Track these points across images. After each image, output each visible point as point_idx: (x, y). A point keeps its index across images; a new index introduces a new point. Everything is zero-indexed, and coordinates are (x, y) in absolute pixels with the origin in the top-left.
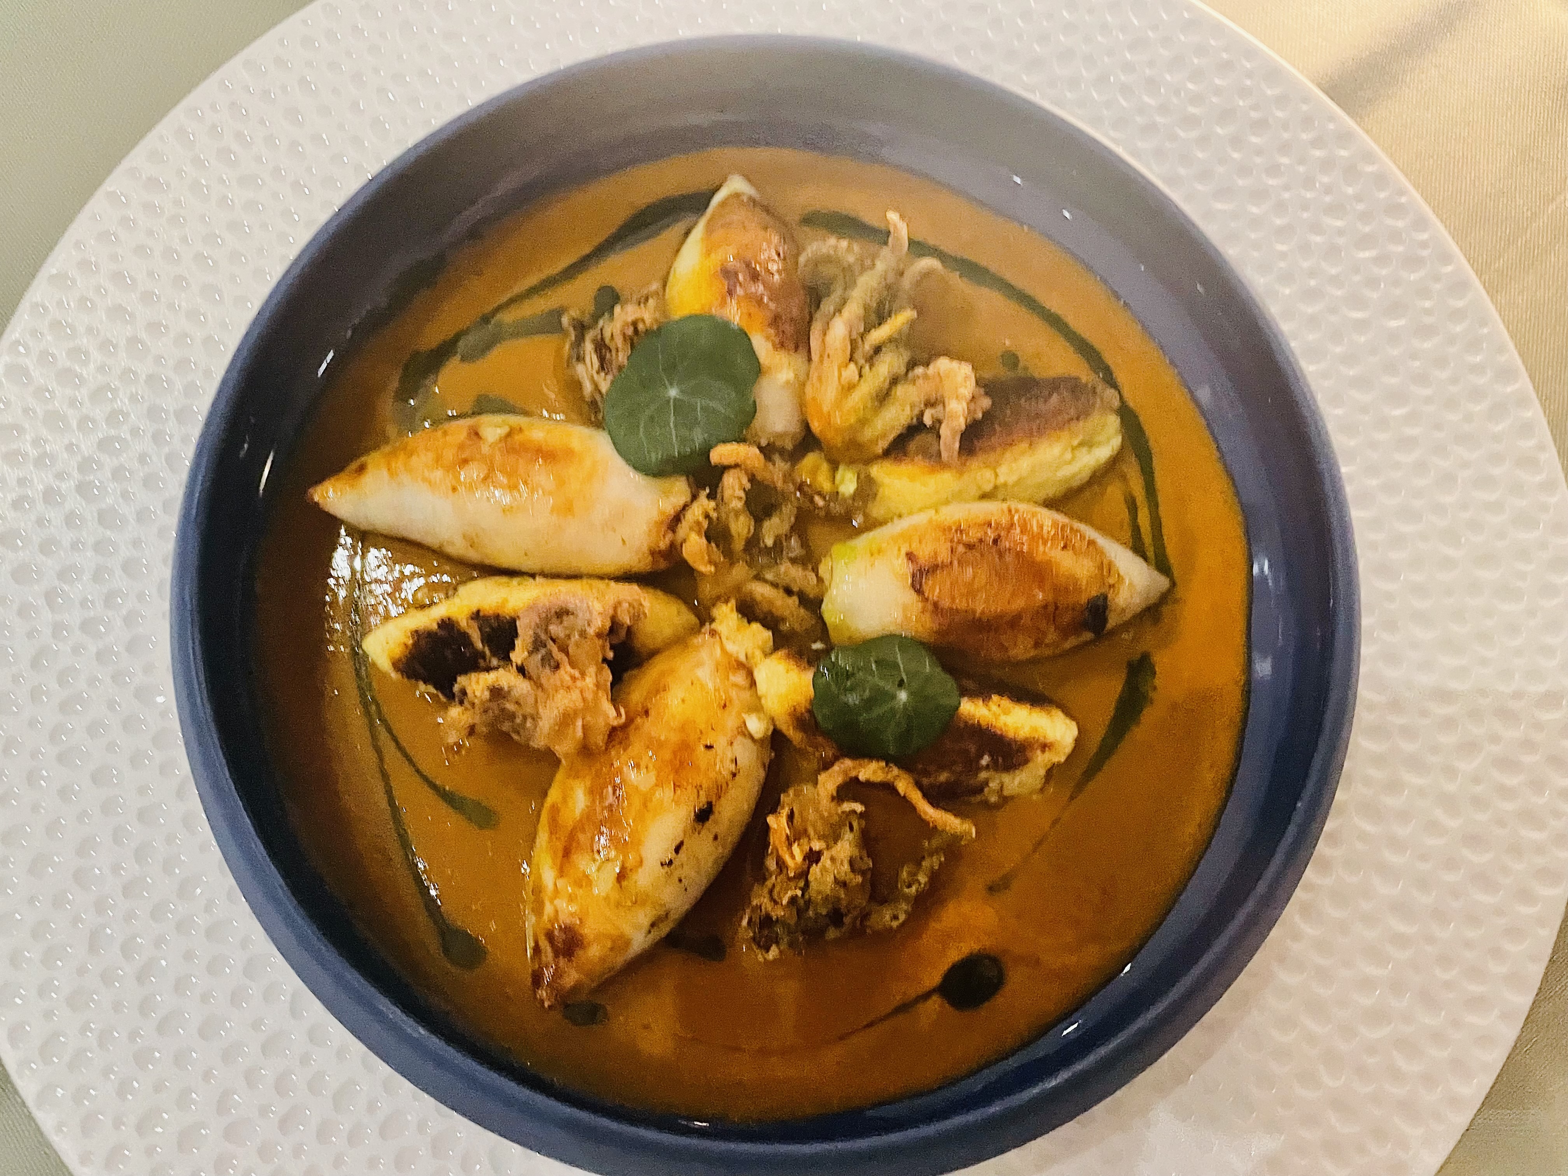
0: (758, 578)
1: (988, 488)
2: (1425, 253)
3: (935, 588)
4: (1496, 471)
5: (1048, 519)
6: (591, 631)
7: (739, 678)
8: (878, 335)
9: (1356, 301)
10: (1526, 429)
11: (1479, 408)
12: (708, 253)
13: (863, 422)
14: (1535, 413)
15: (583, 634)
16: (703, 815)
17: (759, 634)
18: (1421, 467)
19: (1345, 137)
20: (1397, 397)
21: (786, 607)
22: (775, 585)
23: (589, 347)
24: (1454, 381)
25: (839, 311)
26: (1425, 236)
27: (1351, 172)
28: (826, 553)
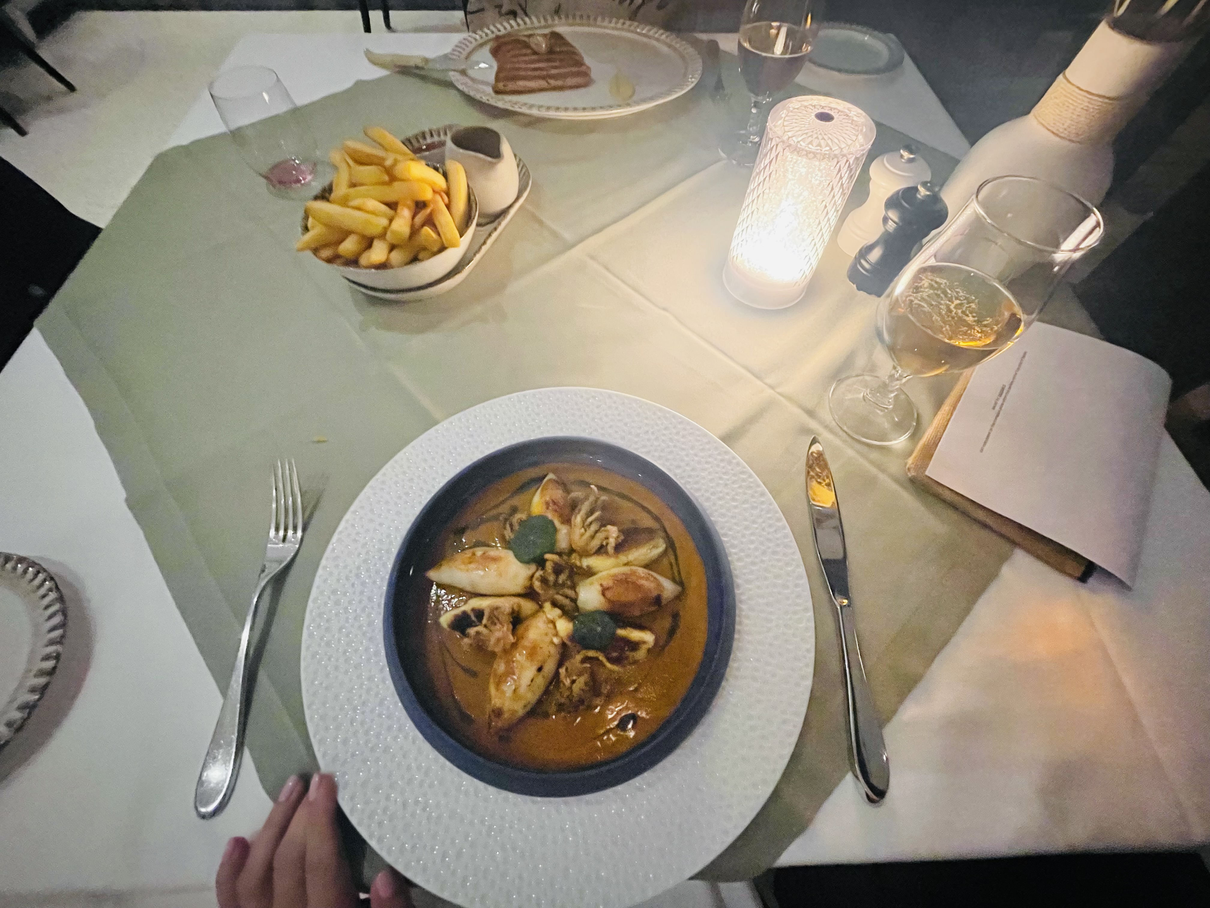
0: (558, 593)
1: (626, 562)
2: (752, 485)
3: (609, 594)
4: (778, 549)
5: (641, 571)
6: (505, 613)
7: (551, 626)
8: (590, 519)
9: (733, 499)
10: (786, 536)
11: (771, 530)
12: (541, 498)
13: (587, 544)
14: (788, 530)
15: (504, 614)
16: (540, 669)
17: (558, 612)
18: (756, 549)
19: (726, 453)
20: (747, 528)
21: (566, 602)
22: (562, 595)
23: (508, 526)
24: (764, 522)
25: (579, 513)
26: (751, 480)
27: (730, 463)
28: (578, 584)
